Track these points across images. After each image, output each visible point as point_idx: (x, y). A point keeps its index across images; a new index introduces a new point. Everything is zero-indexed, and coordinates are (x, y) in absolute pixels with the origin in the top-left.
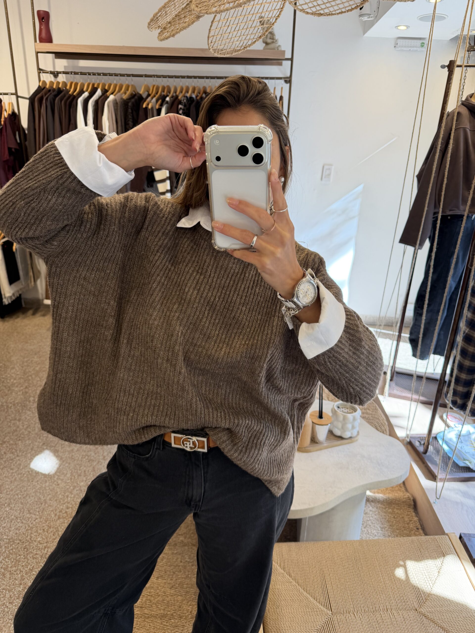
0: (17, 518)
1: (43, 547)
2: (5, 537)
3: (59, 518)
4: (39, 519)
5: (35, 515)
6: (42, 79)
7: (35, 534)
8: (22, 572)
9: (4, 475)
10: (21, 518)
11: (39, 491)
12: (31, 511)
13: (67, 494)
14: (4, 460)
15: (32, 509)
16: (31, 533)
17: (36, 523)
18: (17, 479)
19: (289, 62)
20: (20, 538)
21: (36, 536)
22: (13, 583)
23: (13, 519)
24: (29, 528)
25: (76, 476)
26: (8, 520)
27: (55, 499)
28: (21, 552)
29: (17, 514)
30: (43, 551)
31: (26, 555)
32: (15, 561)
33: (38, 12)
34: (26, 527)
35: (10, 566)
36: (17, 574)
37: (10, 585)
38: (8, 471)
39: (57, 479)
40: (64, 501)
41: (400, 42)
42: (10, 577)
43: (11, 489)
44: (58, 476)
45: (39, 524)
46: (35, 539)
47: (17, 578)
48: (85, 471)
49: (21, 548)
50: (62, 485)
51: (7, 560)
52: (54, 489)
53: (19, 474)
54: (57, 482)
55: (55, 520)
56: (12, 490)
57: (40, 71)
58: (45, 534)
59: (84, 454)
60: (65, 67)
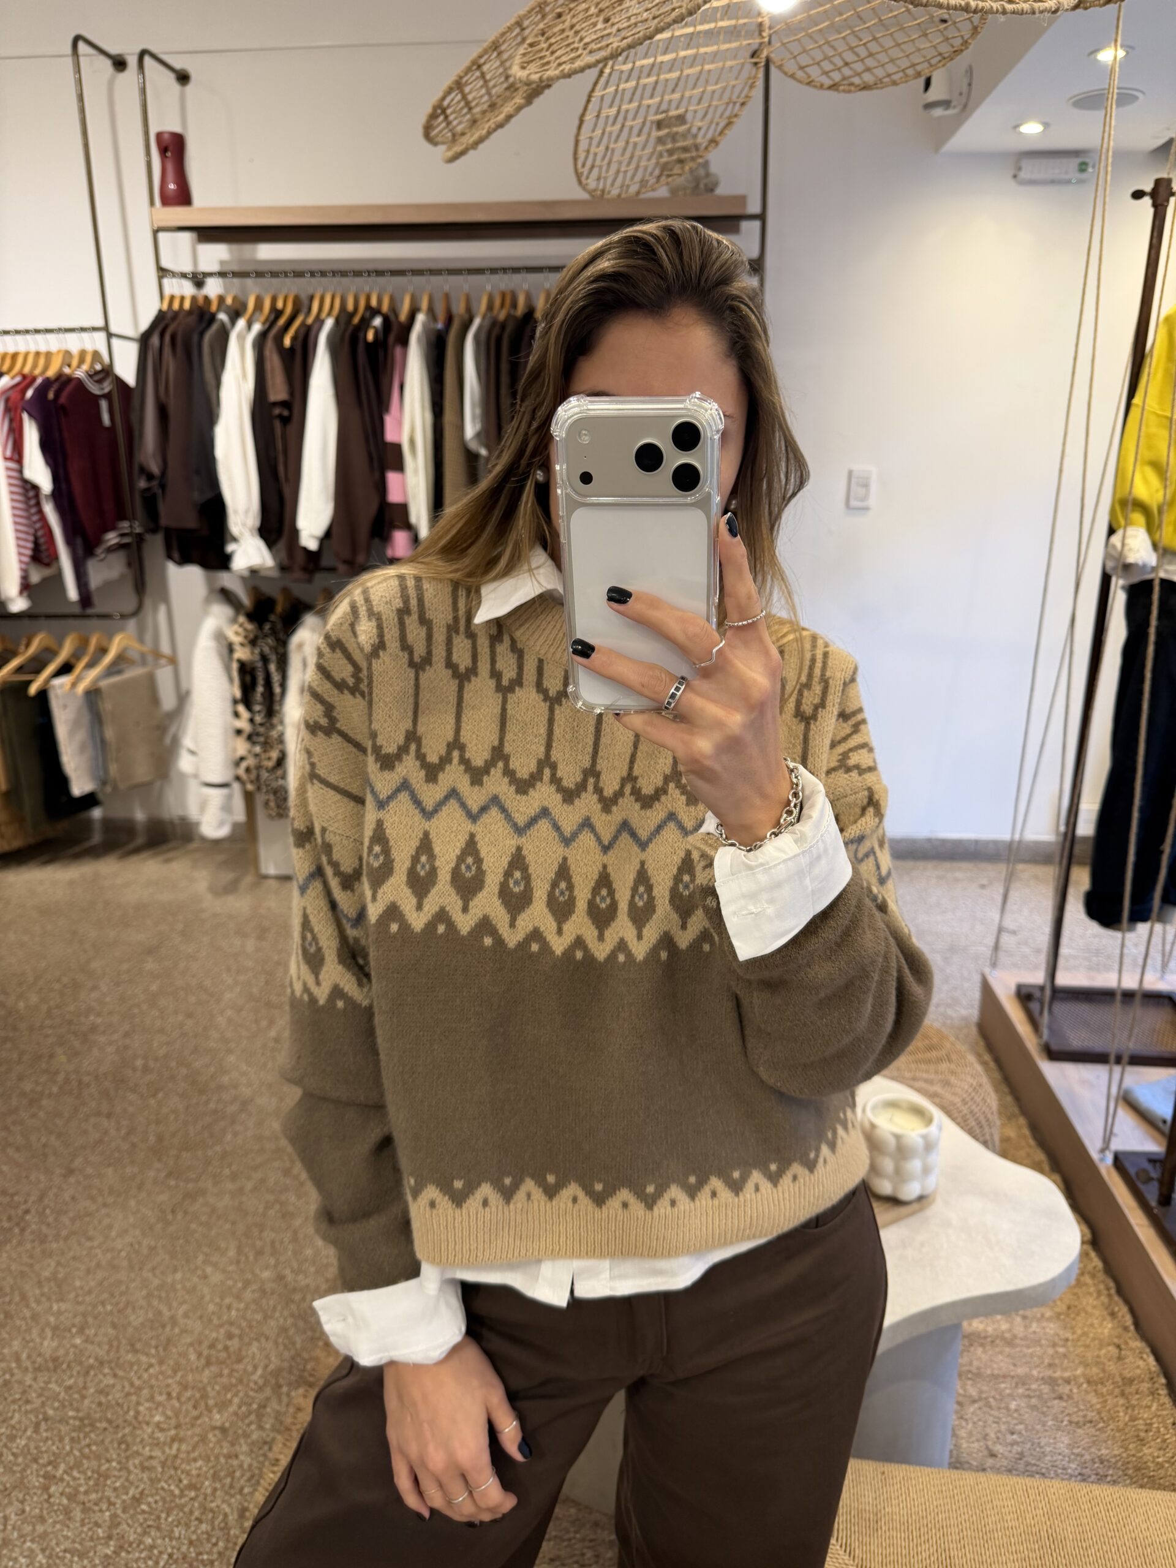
0: (102, 1363)
1: (168, 1440)
2: (71, 1413)
3: (208, 1363)
4: (157, 1368)
5: (147, 1355)
6: (167, 292)
7: (147, 1405)
8: (114, 1504)
9: (71, 1254)
10: (113, 1365)
11: (156, 1293)
12: (138, 1346)
13: (227, 1301)
14: (71, 1214)
15: (140, 1340)
16: (138, 1403)
17: (151, 1376)
18: (104, 1263)
19: (756, 225)
20: (109, 1416)
21: (149, 1409)
22: (90, 1533)
23: (91, 1367)
24: (132, 1391)
25: (251, 1258)
26: (78, 1368)
27: (199, 1314)
28: (111, 1451)
29: (101, 1353)
30: (167, 1450)
31: (124, 1461)
32: (96, 1476)
33: (159, 136)
34: (123, 1387)
35: (82, 1489)
36: (101, 1511)
37: (83, 1539)
38: (79, 1244)
39: (204, 1262)
40: (219, 1318)
41: (1026, 164)
42: (83, 1520)
43: (87, 1288)
44: (206, 1255)
45: (157, 1379)
46: (147, 1419)
47: (100, 1521)
48: (273, 1243)
49: (112, 1442)
50: (216, 1278)
51: (75, 1473)
52: (194, 1288)
53: (108, 1251)
54: (204, 1271)
55: (197, 1368)
56: (90, 1292)
57: (163, 272)
58: (173, 1407)
59: (271, 1198)
60: (222, 263)
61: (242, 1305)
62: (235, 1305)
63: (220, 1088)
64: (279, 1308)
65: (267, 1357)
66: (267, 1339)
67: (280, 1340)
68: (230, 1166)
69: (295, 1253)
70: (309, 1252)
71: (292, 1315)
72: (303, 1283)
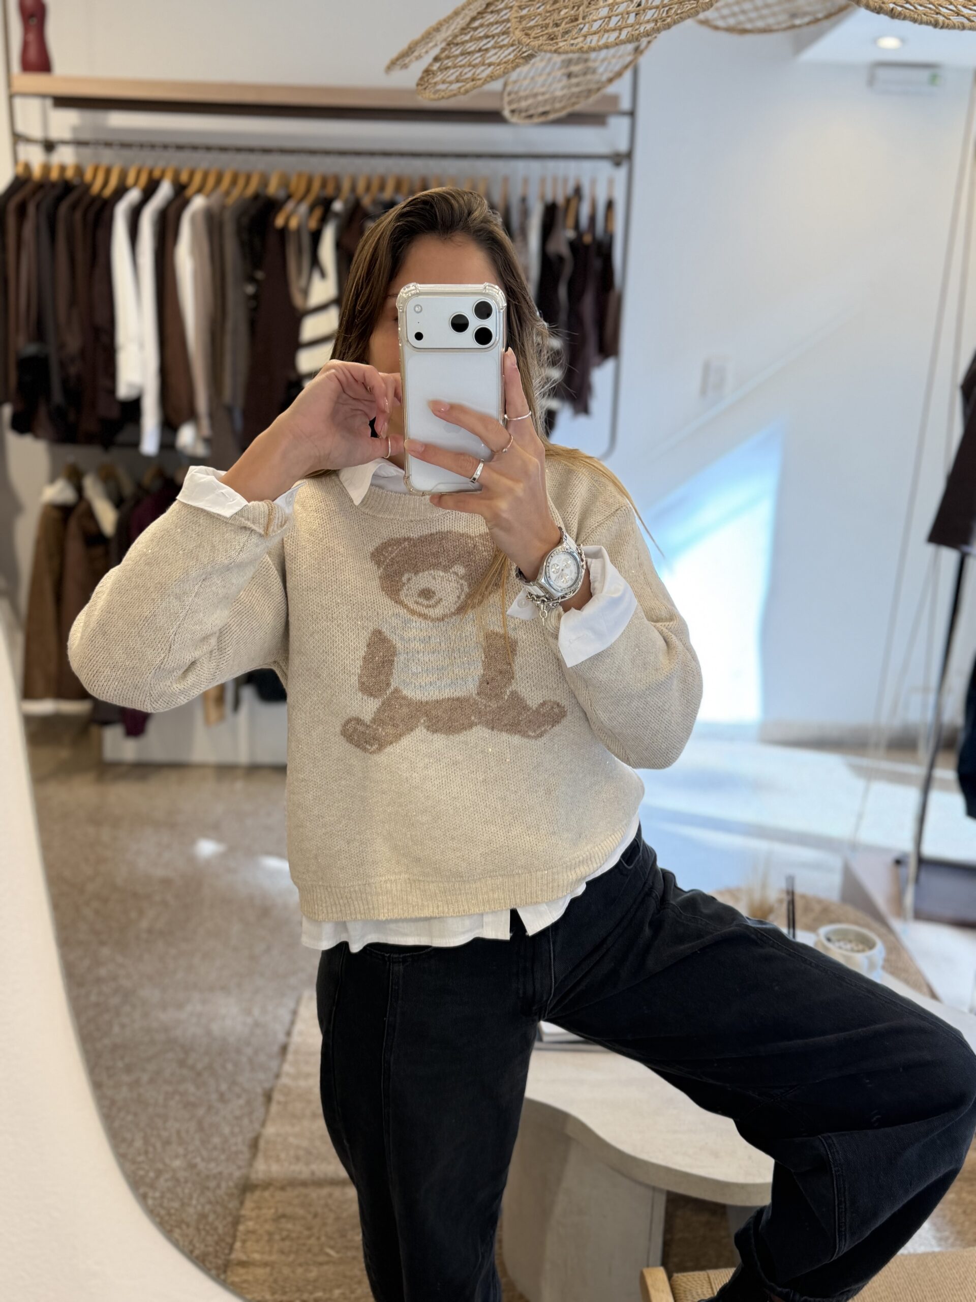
6: (21, 158)
19: (626, 120)
41: (882, 74)
57: (17, 138)
60: (75, 129)
61: (157, 1194)
62: (151, 1194)
63: (98, 981)
64: (195, 1196)
65: (191, 1242)
66: (188, 1225)
67: (201, 1227)
68: (122, 1058)
69: (204, 1142)
70: (216, 1140)
71: (210, 1202)
72: (215, 1171)
